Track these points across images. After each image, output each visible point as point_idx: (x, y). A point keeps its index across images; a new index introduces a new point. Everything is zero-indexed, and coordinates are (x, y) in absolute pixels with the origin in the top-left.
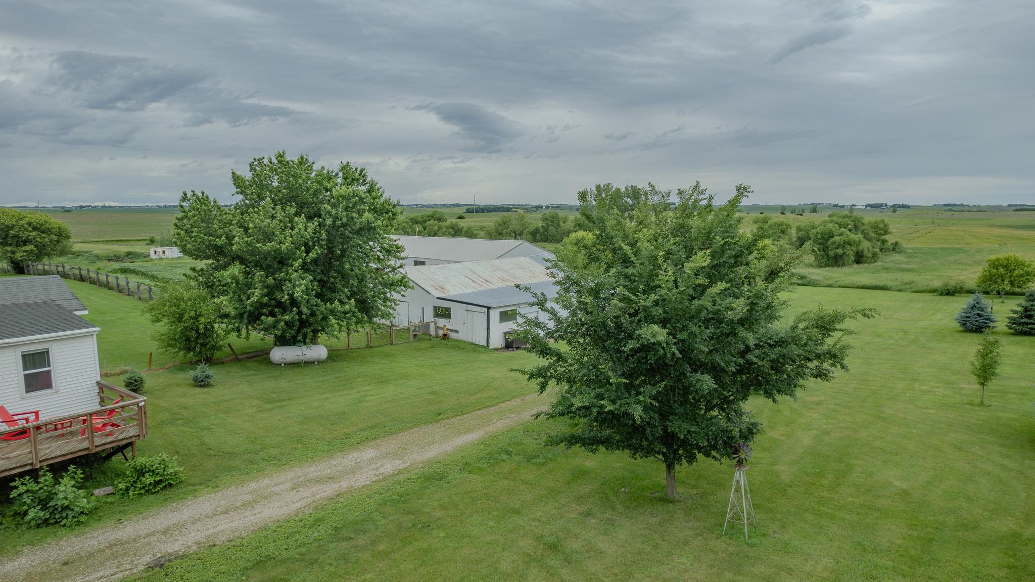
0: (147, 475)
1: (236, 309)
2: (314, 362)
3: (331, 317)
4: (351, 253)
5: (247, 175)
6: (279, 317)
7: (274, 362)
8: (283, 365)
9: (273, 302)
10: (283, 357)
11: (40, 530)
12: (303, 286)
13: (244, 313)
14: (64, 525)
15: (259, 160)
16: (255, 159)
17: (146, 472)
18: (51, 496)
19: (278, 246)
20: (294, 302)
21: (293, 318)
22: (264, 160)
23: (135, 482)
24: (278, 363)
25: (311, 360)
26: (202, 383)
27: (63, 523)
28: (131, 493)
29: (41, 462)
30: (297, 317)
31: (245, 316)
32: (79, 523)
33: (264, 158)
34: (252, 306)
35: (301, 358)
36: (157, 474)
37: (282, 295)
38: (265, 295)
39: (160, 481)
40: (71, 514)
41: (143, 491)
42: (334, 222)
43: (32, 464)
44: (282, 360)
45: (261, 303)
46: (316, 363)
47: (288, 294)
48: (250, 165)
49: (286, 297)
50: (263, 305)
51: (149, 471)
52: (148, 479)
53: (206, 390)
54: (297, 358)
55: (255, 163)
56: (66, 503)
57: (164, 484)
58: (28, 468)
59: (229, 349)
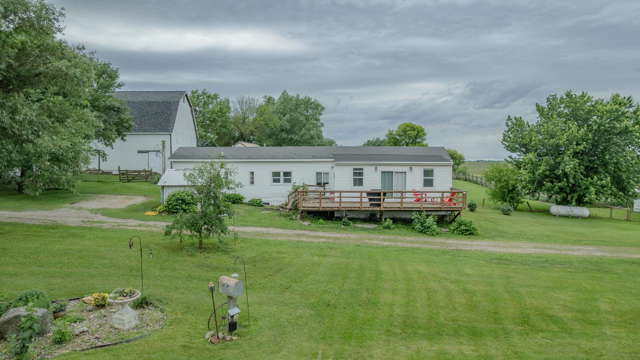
0: (463, 226)
1: (530, 177)
2: (579, 218)
3: (591, 187)
4: (611, 148)
5: (545, 105)
6: (555, 183)
7: (552, 214)
8: (557, 216)
9: (553, 176)
10: (558, 211)
11: (419, 234)
12: (572, 165)
13: (535, 180)
14: (428, 234)
15: (553, 96)
16: (550, 95)
17: (463, 224)
18: (425, 222)
19: (558, 142)
20: (566, 175)
21: (564, 185)
22: (556, 96)
23: (458, 228)
24: (554, 214)
25: (576, 215)
26: (506, 213)
27: (427, 233)
28: (455, 232)
29: (423, 208)
30: (566, 184)
31: (536, 182)
32: (433, 235)
33: (556, 95)
34: (539, 176)
35: (570, 213)
36: (467, 226)
37: (559, 171)
38: (547, 170)
39: (468, 230)
40: (430, 230)
41: (460, 233)
42: (599, 127)
43: (420, 208)
44: (557, 213)
45: (545, 175)
46: (580, 218)
47: (562, 170)
48: (547, 98)
49: (561, 172)
50: (546, 176)
51: (464, 224)
52: (463, 227)
53: (507, 216)
54: (566, 213)
55: (550, 98)
56: (429, 225)
57: (470, 232)
58: (419, 209)
59: (527, 204)
